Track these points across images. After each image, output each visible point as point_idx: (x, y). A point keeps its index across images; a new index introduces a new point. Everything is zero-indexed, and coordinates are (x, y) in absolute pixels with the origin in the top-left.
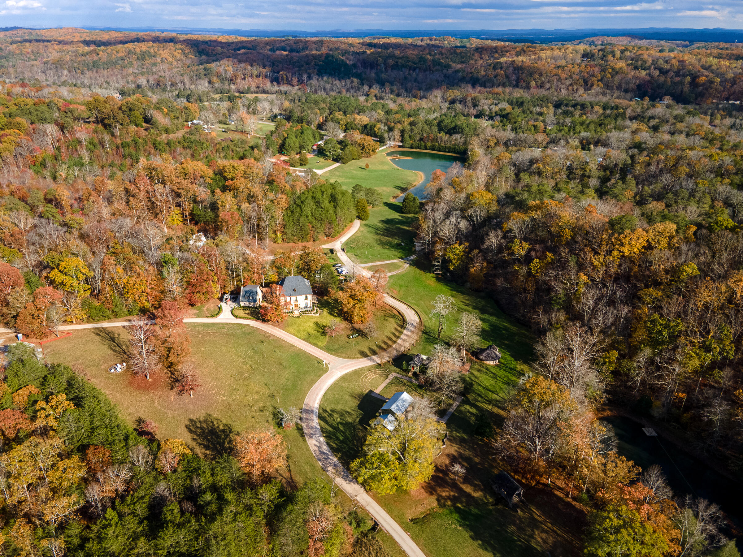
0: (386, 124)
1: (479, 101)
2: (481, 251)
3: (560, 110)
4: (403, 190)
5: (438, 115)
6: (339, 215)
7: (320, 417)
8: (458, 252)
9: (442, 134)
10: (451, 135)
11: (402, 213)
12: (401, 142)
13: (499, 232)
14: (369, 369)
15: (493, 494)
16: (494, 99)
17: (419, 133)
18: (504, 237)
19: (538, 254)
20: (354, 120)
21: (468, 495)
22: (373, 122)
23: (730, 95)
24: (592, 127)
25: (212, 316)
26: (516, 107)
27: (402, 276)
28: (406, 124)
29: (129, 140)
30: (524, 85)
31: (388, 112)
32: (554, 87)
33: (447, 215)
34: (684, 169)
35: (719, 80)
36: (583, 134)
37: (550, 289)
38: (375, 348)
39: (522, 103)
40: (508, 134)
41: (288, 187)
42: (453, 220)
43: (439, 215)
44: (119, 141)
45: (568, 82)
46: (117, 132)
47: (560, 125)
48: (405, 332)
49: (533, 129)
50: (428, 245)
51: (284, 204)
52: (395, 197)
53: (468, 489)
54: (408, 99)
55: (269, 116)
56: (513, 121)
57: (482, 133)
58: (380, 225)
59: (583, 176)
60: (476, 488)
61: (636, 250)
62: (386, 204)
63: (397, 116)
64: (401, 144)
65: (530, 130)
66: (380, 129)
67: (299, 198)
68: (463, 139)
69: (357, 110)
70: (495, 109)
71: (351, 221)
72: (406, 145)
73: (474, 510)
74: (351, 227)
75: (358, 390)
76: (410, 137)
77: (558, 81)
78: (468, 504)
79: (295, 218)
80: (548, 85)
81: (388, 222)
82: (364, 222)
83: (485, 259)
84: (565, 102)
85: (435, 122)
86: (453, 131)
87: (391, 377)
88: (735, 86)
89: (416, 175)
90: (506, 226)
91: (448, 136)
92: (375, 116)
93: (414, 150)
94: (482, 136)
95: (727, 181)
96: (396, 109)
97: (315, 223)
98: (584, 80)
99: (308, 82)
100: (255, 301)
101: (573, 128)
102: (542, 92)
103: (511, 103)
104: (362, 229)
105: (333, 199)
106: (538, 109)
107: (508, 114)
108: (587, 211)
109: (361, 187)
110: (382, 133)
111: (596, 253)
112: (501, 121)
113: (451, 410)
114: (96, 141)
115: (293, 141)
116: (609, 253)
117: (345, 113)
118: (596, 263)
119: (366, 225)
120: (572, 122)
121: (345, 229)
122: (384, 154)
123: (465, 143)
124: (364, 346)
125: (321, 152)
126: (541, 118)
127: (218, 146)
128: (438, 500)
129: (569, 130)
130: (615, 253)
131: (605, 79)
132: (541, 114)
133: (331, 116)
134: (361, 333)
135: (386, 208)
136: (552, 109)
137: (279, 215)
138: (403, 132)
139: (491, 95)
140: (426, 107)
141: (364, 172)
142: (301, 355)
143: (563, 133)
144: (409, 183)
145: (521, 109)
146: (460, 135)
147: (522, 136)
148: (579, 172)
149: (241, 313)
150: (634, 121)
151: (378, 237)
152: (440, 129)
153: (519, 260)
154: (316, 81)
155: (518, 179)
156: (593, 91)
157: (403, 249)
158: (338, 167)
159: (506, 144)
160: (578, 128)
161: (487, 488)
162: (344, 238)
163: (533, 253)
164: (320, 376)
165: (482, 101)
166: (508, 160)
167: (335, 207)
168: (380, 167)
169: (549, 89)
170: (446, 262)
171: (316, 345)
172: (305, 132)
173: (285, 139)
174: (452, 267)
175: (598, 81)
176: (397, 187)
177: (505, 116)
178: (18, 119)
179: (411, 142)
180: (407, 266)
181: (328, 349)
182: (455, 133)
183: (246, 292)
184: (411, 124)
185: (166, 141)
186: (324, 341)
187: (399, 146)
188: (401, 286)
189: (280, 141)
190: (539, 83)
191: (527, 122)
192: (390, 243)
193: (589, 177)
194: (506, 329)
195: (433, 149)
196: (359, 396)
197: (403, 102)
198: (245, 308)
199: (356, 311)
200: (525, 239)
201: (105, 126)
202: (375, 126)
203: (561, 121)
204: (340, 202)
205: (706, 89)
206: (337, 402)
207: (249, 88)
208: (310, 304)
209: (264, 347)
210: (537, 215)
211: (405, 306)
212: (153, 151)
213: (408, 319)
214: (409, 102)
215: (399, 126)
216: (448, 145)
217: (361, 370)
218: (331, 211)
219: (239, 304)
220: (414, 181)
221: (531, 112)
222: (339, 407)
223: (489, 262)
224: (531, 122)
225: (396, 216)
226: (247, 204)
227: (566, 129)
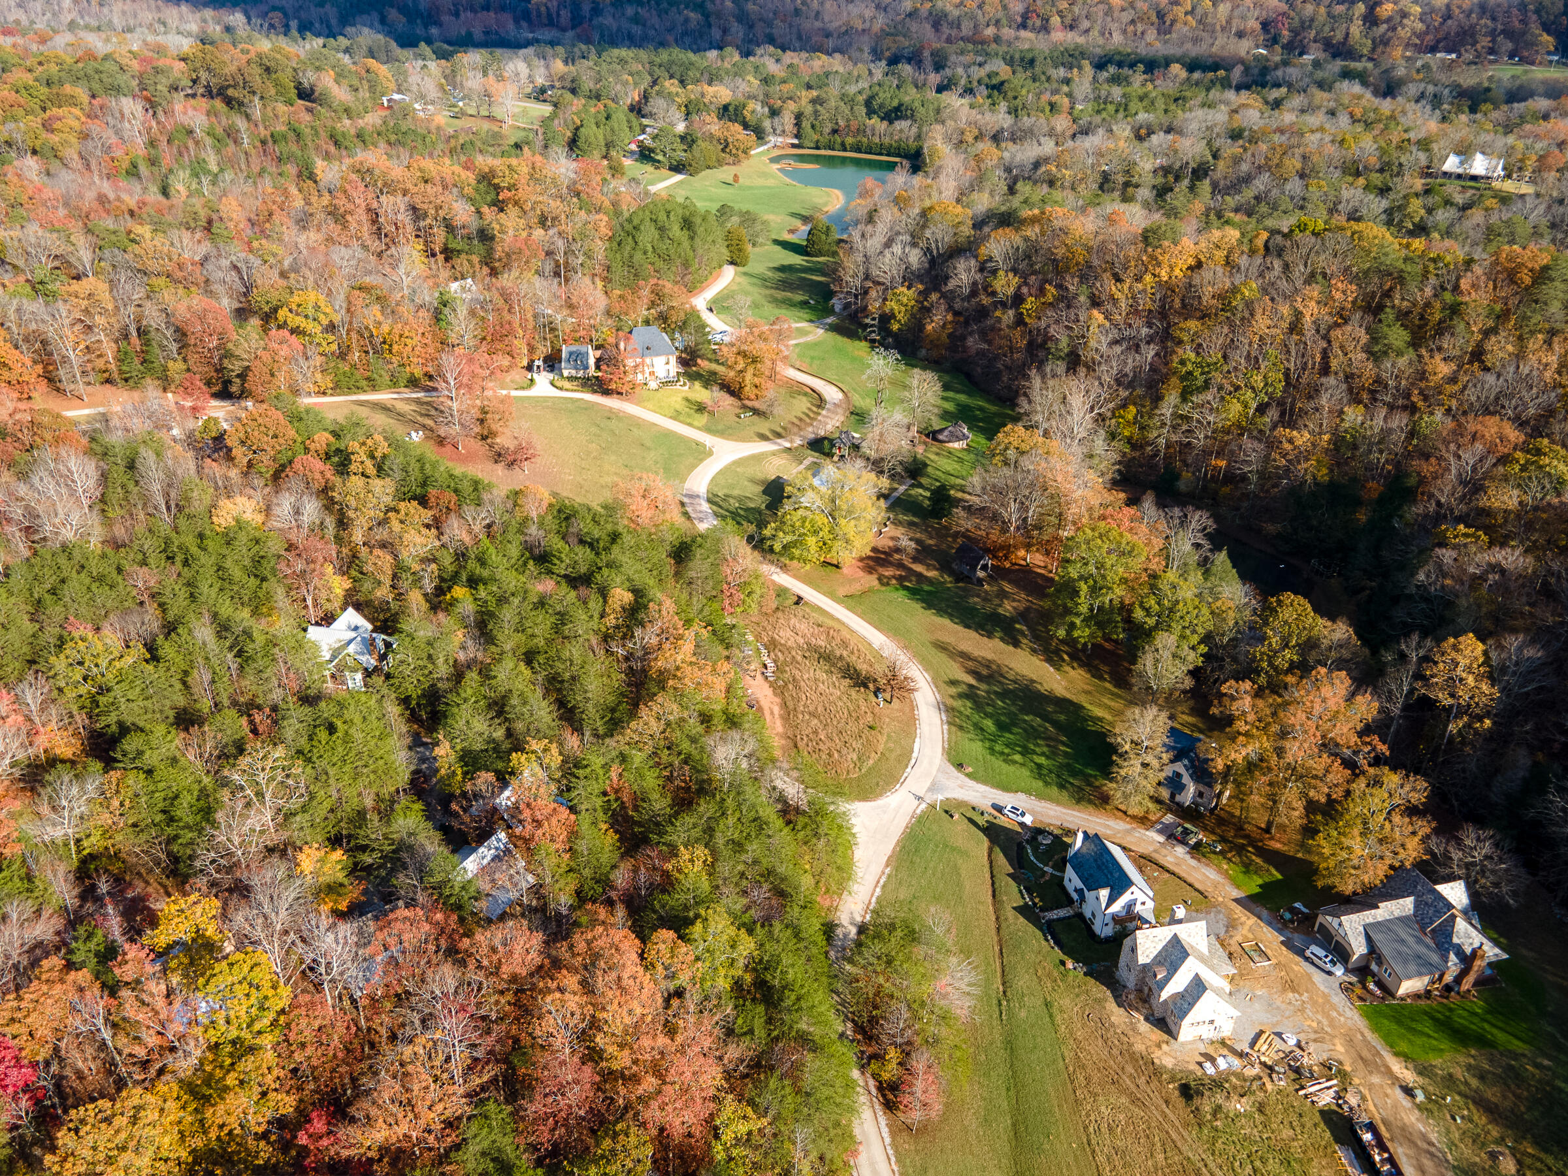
0: (764, 103)
1: (946, 59)
2: (943, 296)
3: (1105, 74)
4: (805, 219)
5: (866, 85)
6: (700, 251)
7: (709, 501)
8: (905, 300)
9: (875, 120)
10: (891, 122)
11: (808, 254)
12: (797, 136)
13: (973, 262)
14: (774, 454)
15: (951, 573)
16: (977, 53)
17: (831, 120)
18: (982, 269)
19: (1033, 291)
20: (703, 95)
21: (920, 576)
22: (742, 99)
23: (1438, 41)
24: (1160, 104)
25: (523, 388)
26: (1020, 69)
27: (815, 345)
28: (804, 102)
29: (281, 128)
30: (1038, 23)
31: (766, 81)
32: (1097, 28)
33: (888, 244)
34: (1293, 164)
35: (1419, 9)
36: (1142, 117)
37: (1048, 338)
38: (779, 430)
39: (1032, 62)
40: (1001, 118)
41: (607, 203)
42: (897, 249)
43: (874, 243)
44: (263, 132)
45: (1126, 17)
46: (257, 114)
47: (1101, 103)
48: (824, 412)
49: (1048, 108)
50: (856, 296)
51: (604, 231)
52: (792, 231)
53: (918, 568)
54: (804, 55)
55: (529, 90)
56: (1010, 94)
57: (951, 118)
58: (770, 274)
59: (1127, 184)
60: (929, 567)
61: (1177, 272)
62: (777, 242)
63: (785, 88)
64: (796, 141)
65: (1043, 111)
66: (753, 112)
67: (630, 221)
68: (914, 130)
69: (706, 76)
70: (978, 73)
71: (720, 266)
72: (807, 143)
73: (926, 588)
74: (718, 276)
75: (760, 476)
76: (813, 127)
77: (1106, 14)
78: (918, 582)
79: (626, 254)
80: (1086, 24)
81: (782, 269)
82: (740, 269)
83: (950, 308)
84: (1117, 58)
85: (861, 99)
86: (894, 114)
87: (807, 462)
88: (1450, 22)
89: (829, 195)
90: (983, 251)
91: (885, 123)
92: (743, 87)
93: (822, 152)
94: (950, 123)
95: (1361, 181)
96: (783, 74)
97: (660, 264)
98: (1158, 13)
99: (595, 22)
100: (586, 368)
101: (1124, 107)
102: (1073, 38)
103: (1010, 62)
104: (739, 279)
105: (687, 224)
106: (1062, 72)
107: (1002, 83)
108: (1111, 220)
109: (731, 208)
110: (760, 120)
111: (1118, 279)
112: (989, 97)
113: (896, 494)
114: (219, 131)
115: (593, 134)
116: (1138, 279)
117: (682, 82)
118: (1118, 295)
119: (745, 274)
120: (1124, 95)
121: (710, 279)
122: (765, 159)
123: (919, 137)
124: (764, 426)
125: (645, 155)
126: (1065, 89)
127: (453, 142)
128: (879, 579)
129: (1117, 111)
130: (1148, 278)
131: (1199, 11)
132: (1067, 81)
133: (657, 88)
134: (756, 412)
135: (778, 248)
136: (1088, 70)
137: (600, 248)
138: (799, 117)
139: (970, 46)
140: (841, 70)
141: (731, 190)
142: (669, 435)
143: (1104, 114)
144: (816, 208)
145: (1029, 73)
146: (909, 122)
147: (1026, 122)
148: (1120, 179)
149: (567, 385)
150: (1243, 92)
151: (768, 292)
152: (871, 112)
153: (1004, 305)
154: (610, 19)
155: (1012, 190)
156: (1174, 35)
157: (812, 309)
158: (681, 182)
159: (996, 138)
160: (1134, 106)
161: (944, 567)
162: (710, 293)
163: (1025, 290)
164: (702, 460)
165: (953, 58)
166: (995, 162)
167: (692, 238)
168: (761, 182)
169: (1087, 31)
170: (886, 319)
171: (690, 425)
172: (614, 117)
173: (577, 129)
174: (895, 327)
175: (1186, 13)
176: (794, 215)
177: (997, 88)
178: (68, 89)
179: (815, 137)
180: (821, 331)
181: (708, 430)
182: (898, 118)
183: (571, 354)
184: (814, 101)
185: (353, 132)
186: (702, 419)
187: (794, 146)
188: (812, 358)
189: (569, 134)
190: (1068, 21)
191: (1038, 96)
192: (790, 300)
193: (1137, 186)
194: (981, 409)
195: (859, 150)
196: (763, 482)
197: (796, 61)
198: (571, 379)
199: (748, 376)
200: (1015, 271)
201: (229, 102)
202: (744, 106)
203: (1103, 93)
204: (700, 230)
205: (1394, 29)
206: (732, 487)
207: (469, 35)
208: (673, 373)
209: (613, 424)
210: (1032, 232)
211: (822, 382)
212: (332, 149)
213: (827, 397)
214: (807, 60)
215: (792, 106)
216: (887, 141)
217: (762, 454)
218: (686, 244)
219: (562, 375)
220: (826, 204)
221: (1048, 79)
222: (736, 492)
223: (957, 314)
224: (1046, 97)
225: (797, 260)
226: (542, 232)
227: (1111, 108)
